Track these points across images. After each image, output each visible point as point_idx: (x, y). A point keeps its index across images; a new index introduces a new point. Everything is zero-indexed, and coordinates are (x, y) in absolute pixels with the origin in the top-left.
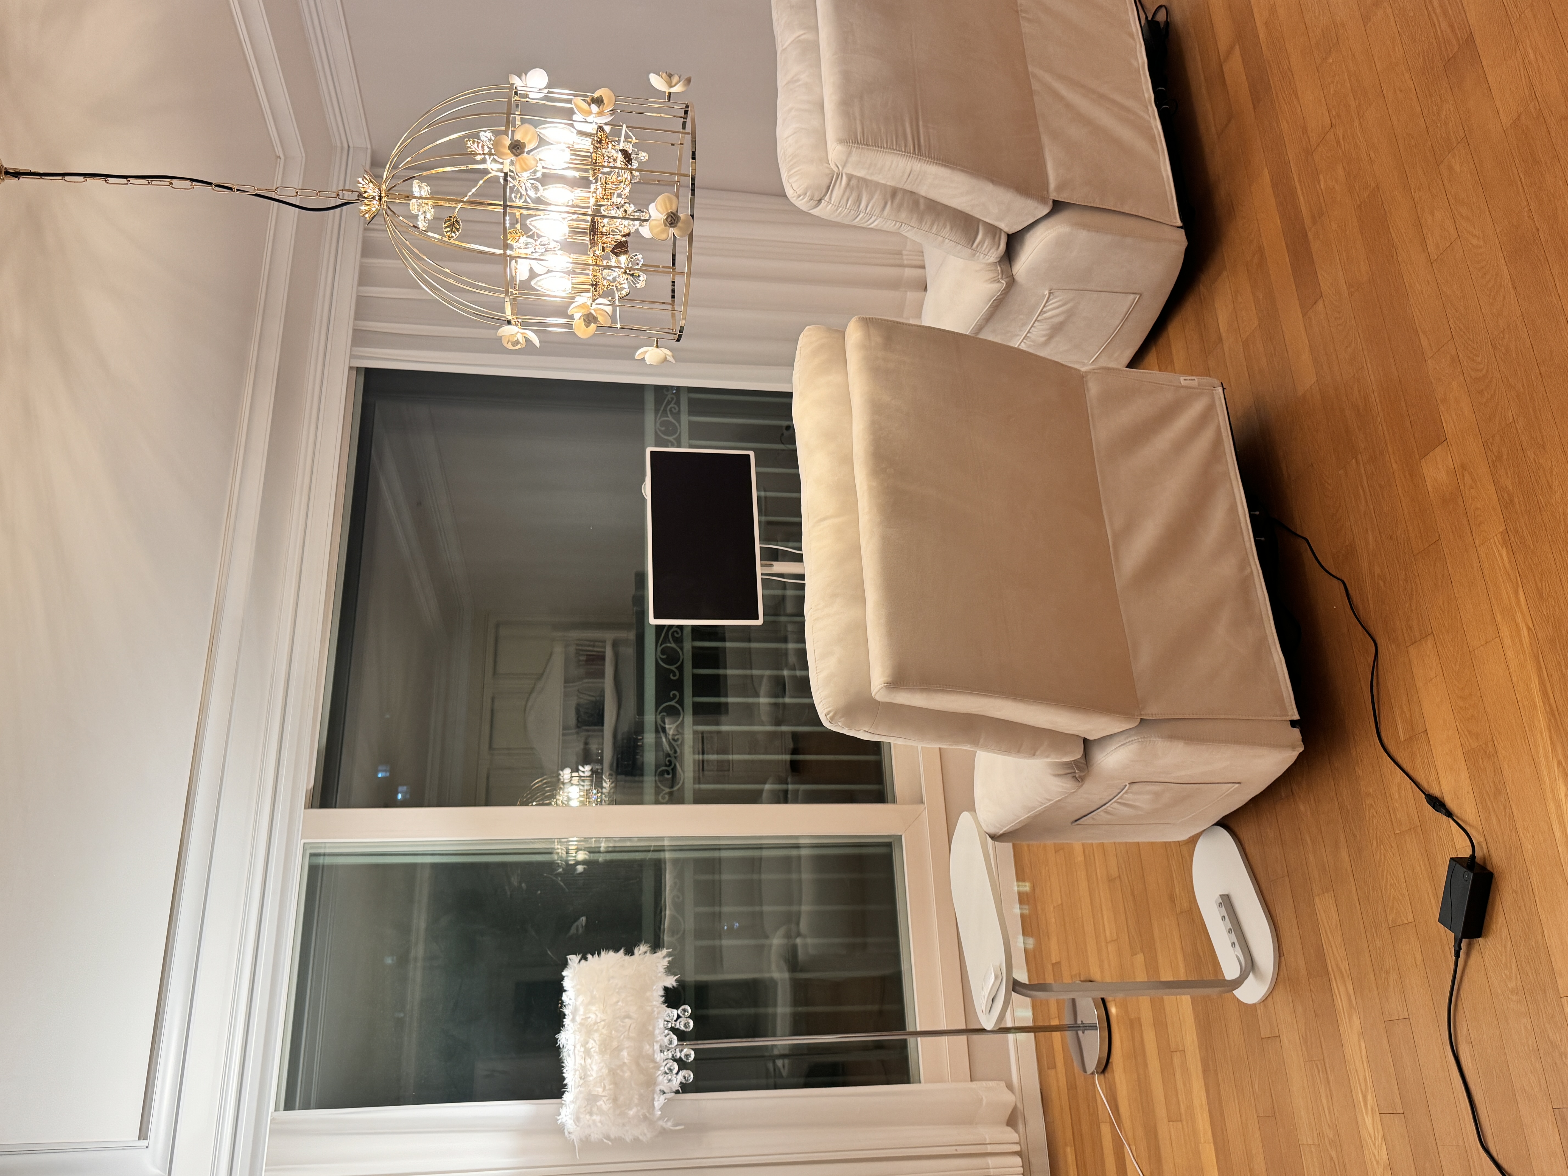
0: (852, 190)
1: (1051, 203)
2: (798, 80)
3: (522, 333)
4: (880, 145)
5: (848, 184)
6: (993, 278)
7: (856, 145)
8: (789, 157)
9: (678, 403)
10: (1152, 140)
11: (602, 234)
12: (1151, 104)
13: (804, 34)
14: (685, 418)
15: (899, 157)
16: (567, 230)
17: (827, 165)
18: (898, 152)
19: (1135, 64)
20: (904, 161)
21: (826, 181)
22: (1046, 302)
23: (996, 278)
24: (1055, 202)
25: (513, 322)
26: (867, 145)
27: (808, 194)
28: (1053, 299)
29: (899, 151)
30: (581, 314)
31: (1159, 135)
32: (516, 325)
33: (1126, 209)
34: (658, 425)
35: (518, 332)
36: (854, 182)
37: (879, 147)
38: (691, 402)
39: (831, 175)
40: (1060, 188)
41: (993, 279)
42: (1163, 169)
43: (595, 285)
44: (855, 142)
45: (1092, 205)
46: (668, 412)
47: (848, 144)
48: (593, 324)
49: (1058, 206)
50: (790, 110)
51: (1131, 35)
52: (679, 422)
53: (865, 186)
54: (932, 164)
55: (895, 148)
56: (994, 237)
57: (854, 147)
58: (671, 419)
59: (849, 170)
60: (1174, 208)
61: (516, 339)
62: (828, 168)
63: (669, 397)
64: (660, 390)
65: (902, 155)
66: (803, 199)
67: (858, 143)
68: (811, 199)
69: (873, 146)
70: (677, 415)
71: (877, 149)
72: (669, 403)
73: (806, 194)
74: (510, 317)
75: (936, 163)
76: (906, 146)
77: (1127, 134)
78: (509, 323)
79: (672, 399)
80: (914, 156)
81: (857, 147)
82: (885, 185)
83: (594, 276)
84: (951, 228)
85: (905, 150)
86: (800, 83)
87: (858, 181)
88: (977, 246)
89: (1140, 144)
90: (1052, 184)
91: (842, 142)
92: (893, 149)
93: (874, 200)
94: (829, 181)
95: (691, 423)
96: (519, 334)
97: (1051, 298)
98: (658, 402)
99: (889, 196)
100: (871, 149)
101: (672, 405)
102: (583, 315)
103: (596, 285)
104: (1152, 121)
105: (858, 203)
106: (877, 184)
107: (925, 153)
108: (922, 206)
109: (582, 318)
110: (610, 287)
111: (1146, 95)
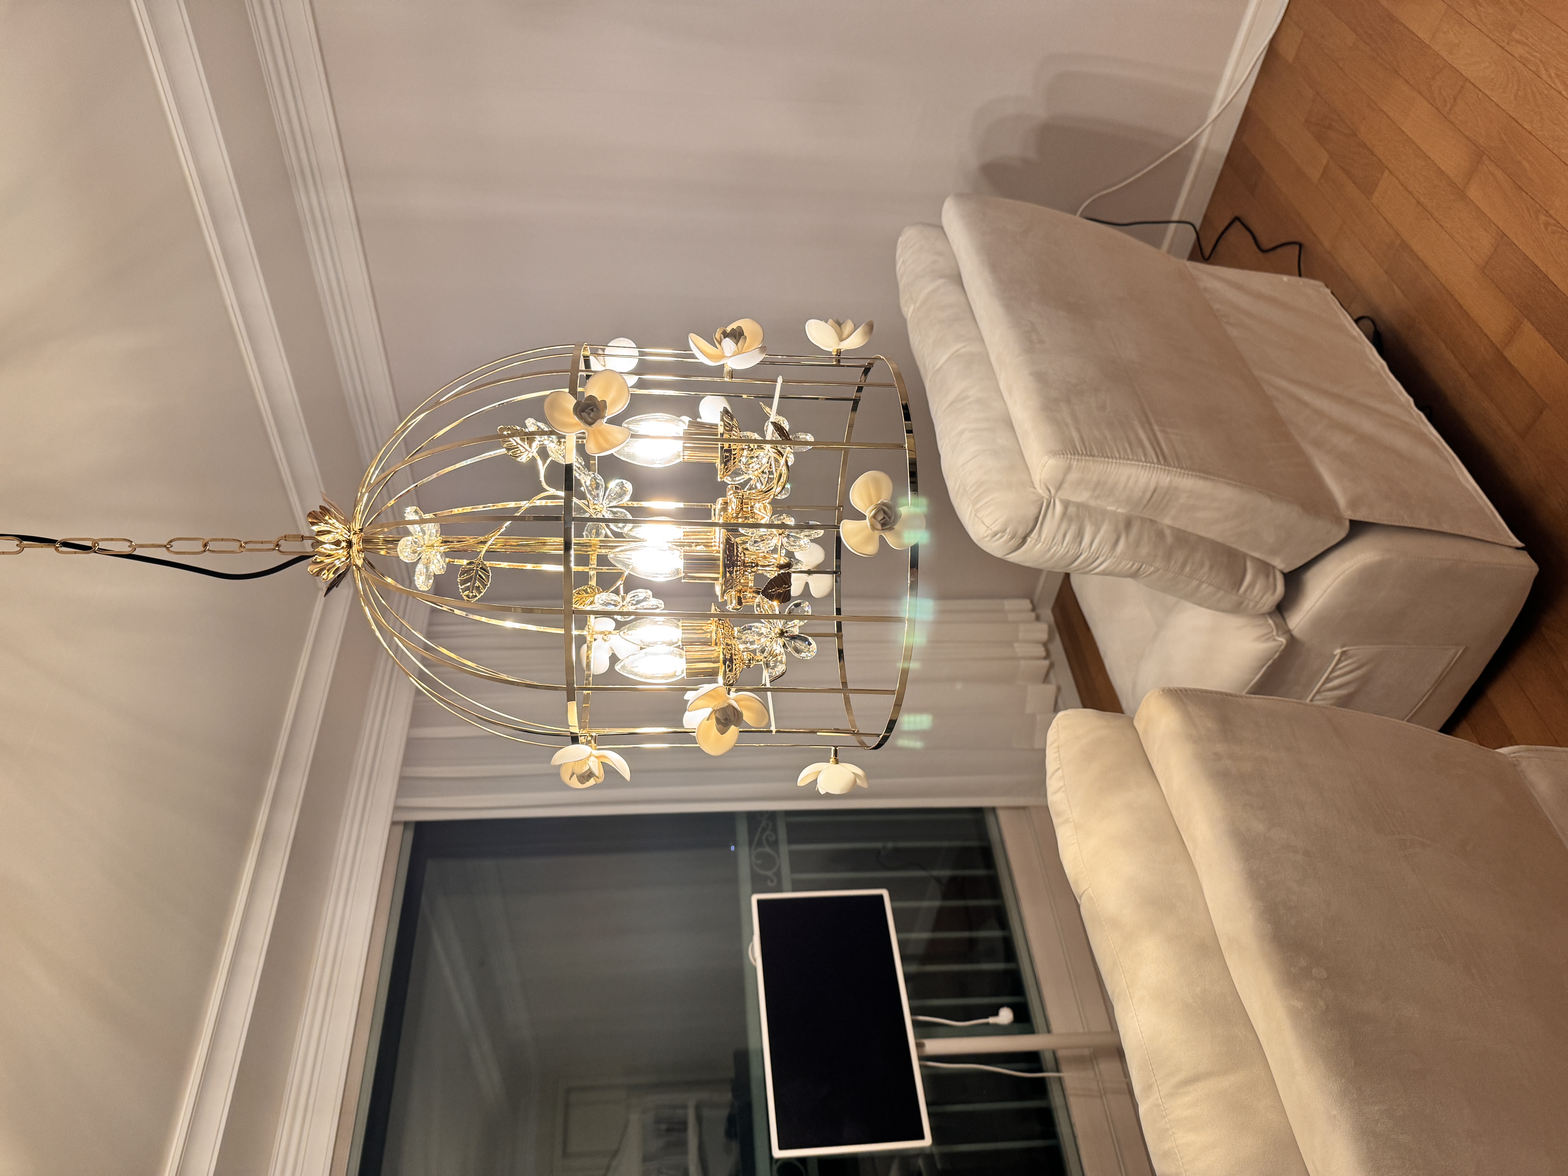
0: (1070, 520)
1: (1347, 523)
2: (966, 398)
3: (597, 757)
4: (1109, 455)
5: (1064, 514)
6: (1267, 634)
7: (1076, 457)
8: (971, 488)
9: (774, 829)
10: (1433, 446)
11: (744, 564)
12: (1412, 409)
13: (965, 346)
14: (784, 849)
15: (1140, 469)
16: (680, 564)
17: (1032, 489)
18: (1137, 463)
19: (1373, 368)
20: (1146, 474)
21: (1032, 511)
22: (1337, 664)
23: (1270, 635)
24: (1352, 522)
25: (581, 739)
26: (1093, 456)
27: (1008, 531)
28: (1345, 660)
29: (1137, 460)
30: (710, 710)
31: (1439, 440)
32: (588, 743)
33: (1446, 528)
34: (753, 858)
35: (590, 755)
36: (1072, 510)
37: (1108, 458)
38: (790, 827)
39: (1039, 502)
40: (1353, 503)
41: (1267, 636)
42: (1462, 480)
43: (729, 661)
44: (1074, 453)
45: (1402, 524)
46: (765, 842)
47: (1066, 456)
48: (733, 726)
49: (1357, 528)
50: (962, 433)
51: (1354, 338)
52: (778, 852)
53: (1087, 514)
54: (1186, 476)
55: (1131, 457)
56: (1267, 576)
57: (1074, 459)
58: (767, 849)
59: (1067, 493)
60: (1501, 524)
61: (588, 768)
62: (1034, 493)
63: (763, 824)
64: (753, 817)
65: (1143, 466)
66: (1001, 538)
67: (1079, 454)
68: (1013, 537)
69: (1101, 457)
70: (774, 844)
71: (1107, 460)
72: (764, 830)
73: (1005, 530)
74: (575, 730)
75: (1192, 475)
76: (1145, 455)
77: (1402, 442)
78: (575, 739)
79: (768, 825)
80: (1160, 466)
81: (1078, 460)
82: (1114, 513)
83: (727, 644)
84: (1211, 567)
85: (1146, 459)
86: (970, 399)
87: (1078, 508)
88: (1246, 591)
89: (1423, 453)
90: (1342, 501)
91: (1056, 454)
92: (1128, 459)
93: (1102, 532)
94: (1037, 510)
95: (791, 853)
96: (592, 758)
97: (1343, 658)
98: (751, 832)
99: (1121, 526)
100: (1098, 461)
101: (767, 833)
102: (714, 711)
103: (731, 660)
104: (1422, 427)
105: (1079, 540)
106: (1104, 513)
107: (1174, 463)
108: (1169, 539)
109: (713, 716)
110: (754, 663)
111: (1403, 399)
